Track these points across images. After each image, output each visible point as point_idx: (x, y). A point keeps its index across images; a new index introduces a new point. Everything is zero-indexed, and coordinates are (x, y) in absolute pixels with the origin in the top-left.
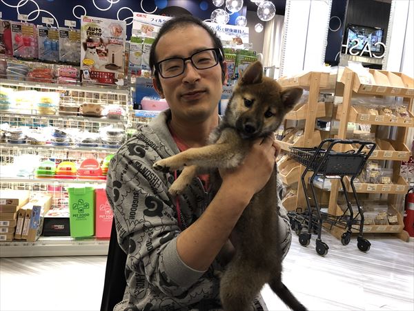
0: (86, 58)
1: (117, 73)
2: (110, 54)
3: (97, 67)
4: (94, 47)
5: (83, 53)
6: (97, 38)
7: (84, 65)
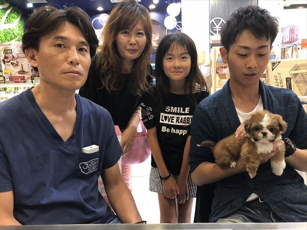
0: (5, 69)
1: (26, 76)
2: (20, 64)
3: (13, 73)
4: (9, 61)
5: (3, 66)
6: (10, 56)
7: (5, 73)
